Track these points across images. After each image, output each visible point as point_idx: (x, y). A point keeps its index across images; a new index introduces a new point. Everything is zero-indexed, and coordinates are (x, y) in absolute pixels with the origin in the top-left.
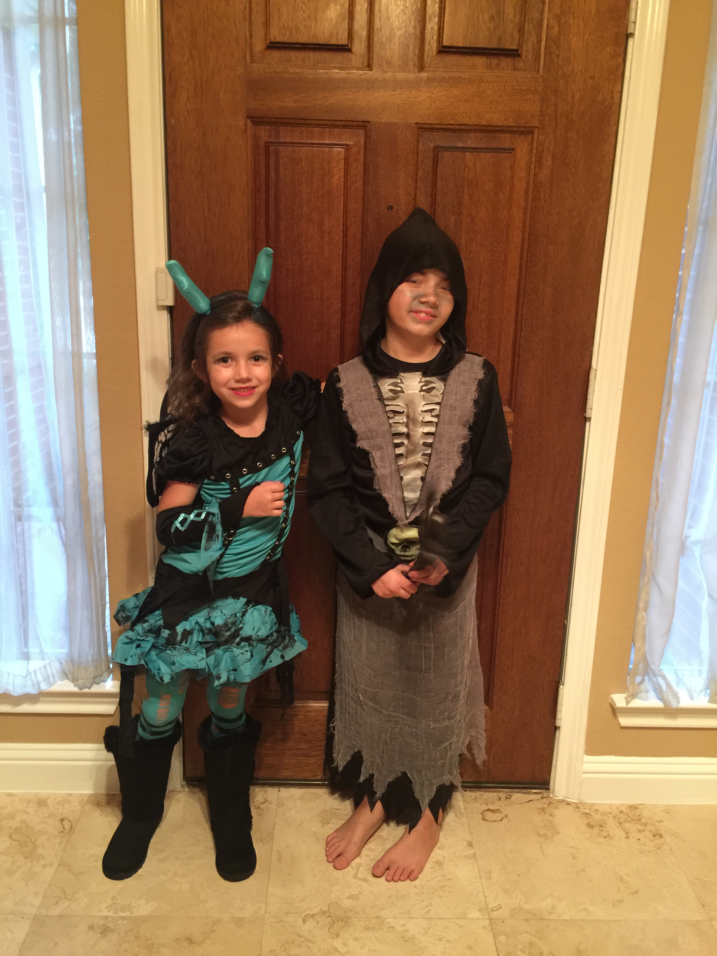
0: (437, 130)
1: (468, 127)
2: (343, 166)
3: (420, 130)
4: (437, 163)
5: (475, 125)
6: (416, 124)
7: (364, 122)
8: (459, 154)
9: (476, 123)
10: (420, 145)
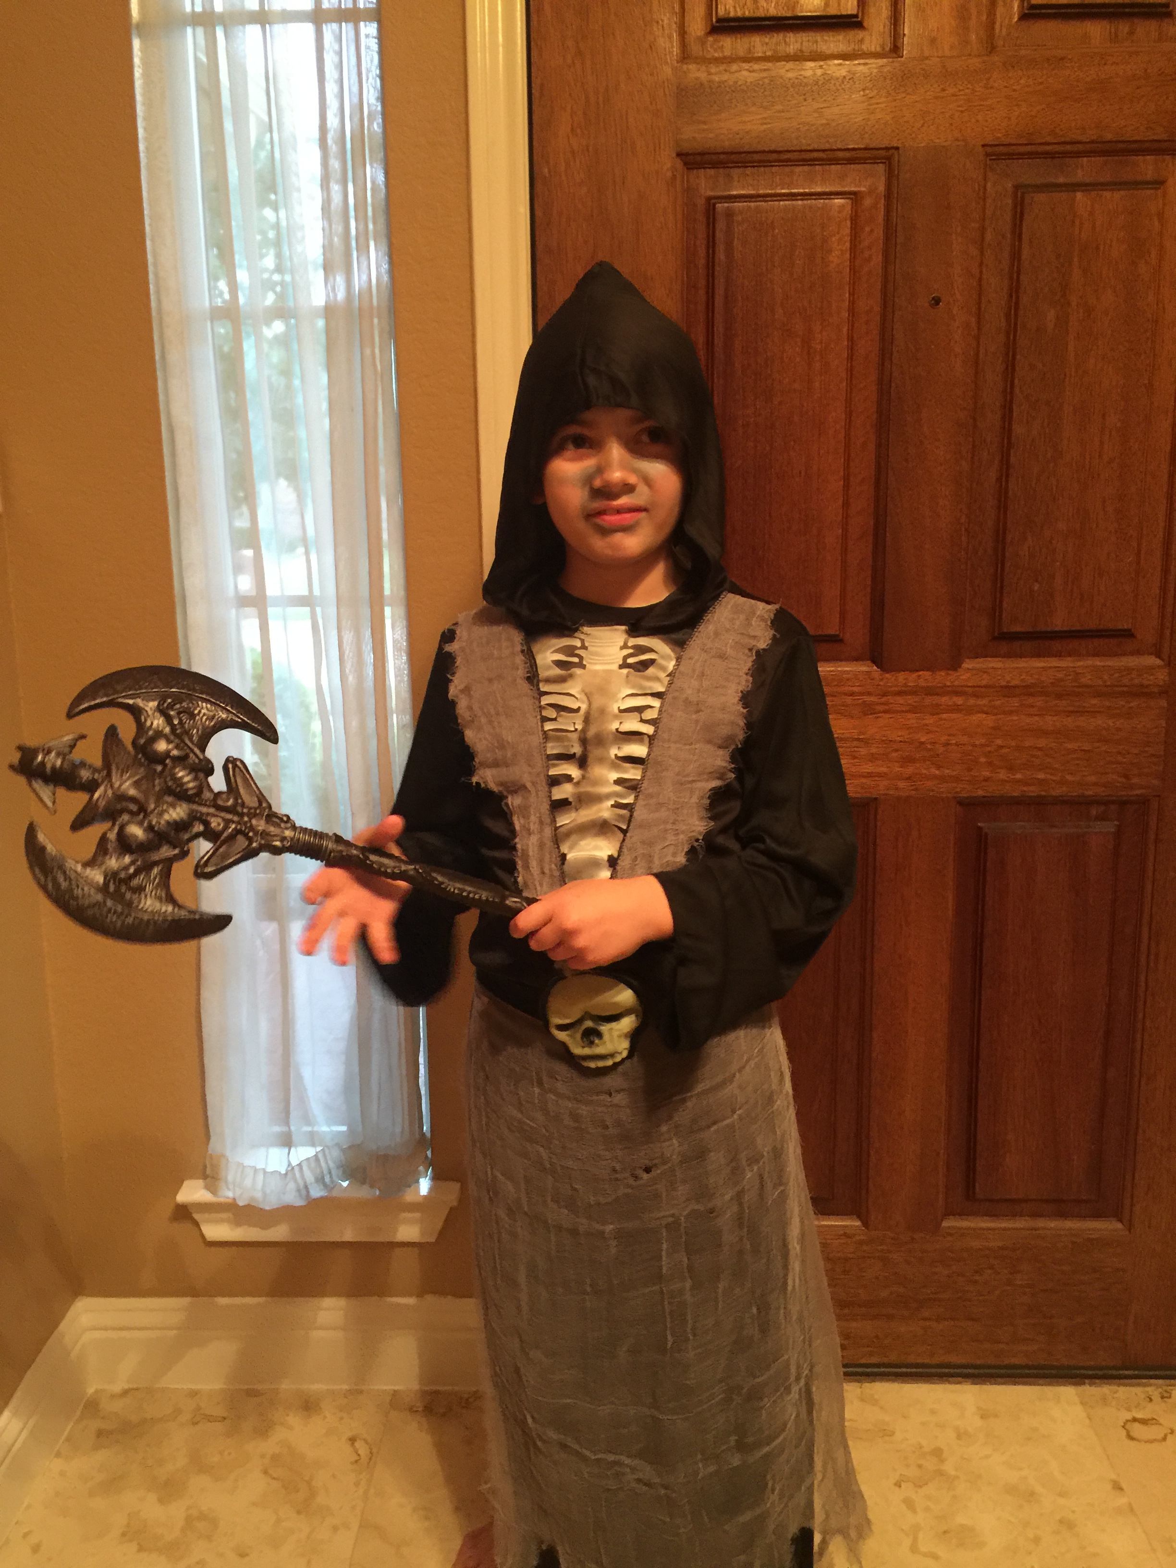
0: (1021, 156)
1: (1080, 147)
2: (848, 231)
3: (988, 158)
4: (1022, 214)
5: (1092, 142)
6: (983, 146)
7: (887, 149)
8: (1064, 195)
9: (1094, 138)
10: (989, 185)
